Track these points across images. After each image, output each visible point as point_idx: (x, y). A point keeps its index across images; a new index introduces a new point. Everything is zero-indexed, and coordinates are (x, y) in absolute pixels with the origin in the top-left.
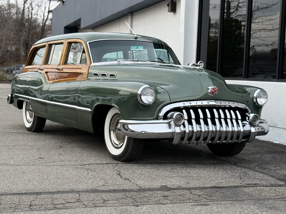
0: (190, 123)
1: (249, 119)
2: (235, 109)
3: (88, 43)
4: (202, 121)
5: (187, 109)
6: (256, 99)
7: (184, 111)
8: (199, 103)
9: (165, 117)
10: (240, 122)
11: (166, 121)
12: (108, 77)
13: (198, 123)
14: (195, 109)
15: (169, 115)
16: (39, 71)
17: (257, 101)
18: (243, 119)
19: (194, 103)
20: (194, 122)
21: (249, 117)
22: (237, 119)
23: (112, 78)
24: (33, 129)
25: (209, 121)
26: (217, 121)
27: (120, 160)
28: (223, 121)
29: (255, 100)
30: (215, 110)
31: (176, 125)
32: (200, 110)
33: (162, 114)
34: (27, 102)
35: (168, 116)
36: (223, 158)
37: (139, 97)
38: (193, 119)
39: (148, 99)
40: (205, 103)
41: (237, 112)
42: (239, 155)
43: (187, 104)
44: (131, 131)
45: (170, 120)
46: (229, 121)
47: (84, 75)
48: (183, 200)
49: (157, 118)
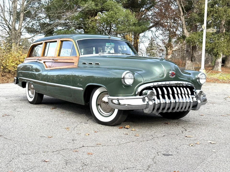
1: (196, 94)
2: (186, 87)
3: (76, 41)
7: (154, 89)
8: (164, 83)
10: (190, 96)
11: (142, 97)
12: (94, 66)
16: (38, 61)
17: (199, 81)
18: (192, 94)
19: (160, 83)
22: (188, 94)
23: (97, 66)
24: (35, 102)
30: (174, 88)
31: (150, 100)
32: (164, 88)
34: (29, 83)
35: (143, 93)
38: (160, 95)
39: (129, 81)
40: (168, 83)
41: (188, 89)
43: (156, 84)
46: (183, 95)
47: (75, 63)
49: (135, 95)
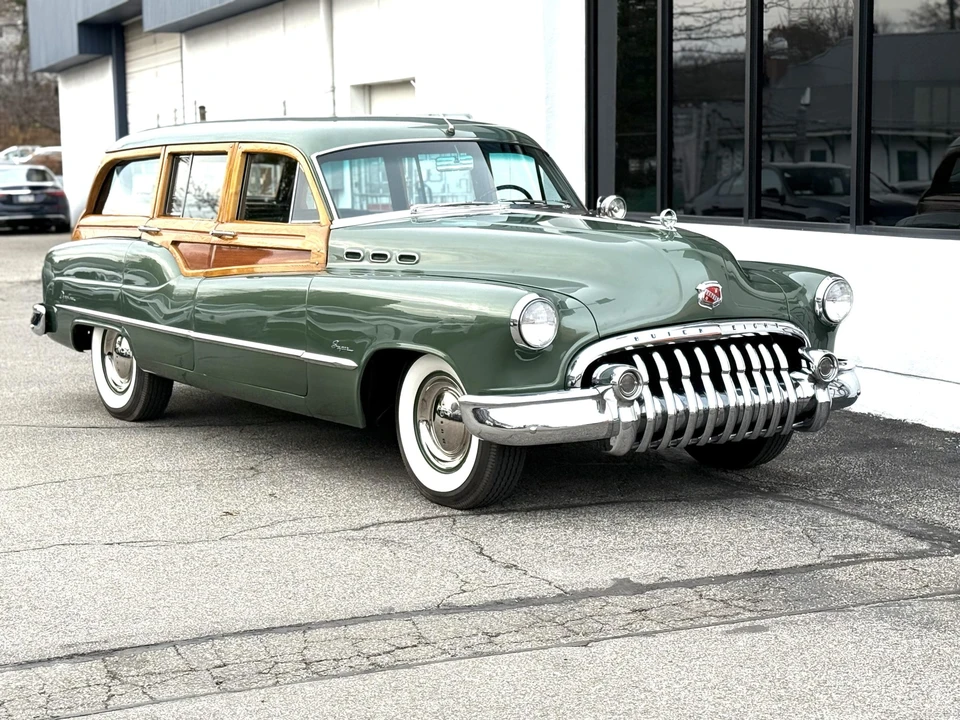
0: (657, 392)
1: (809, 367)
2: (769, 340)
4: (687, 384)
5: (645, 352)
6: (823, 306)
7: (637, 358)
8: (676, 333)
9: (587, 381)
10: (784, 374)
11: (591, 391)
12: (393, 264)
13: (678, 388)
14: (665, 350)
15: (597, 374)
16: (145, 236)
17: (824, 311)
18: (795, 366)
19: (661, 335)
20: (665, 386)
21: (808, 361)
22: (777, 369)
23: (407, 266)
24: (136, 413)
25: (707, 381)
26: (727, 379)
27: (459, 506)
28: (742, 378)
29: (818, 309)
30: (718, 350)
31: (623, 402)
32: (678, 353)
33: (578, 370)
35: (594, 376)
36: (732, 475)
37: (514, 331)
38: (664, 380)
39: (539, 333)
40: (692, 331)
41: (776, 347)
42: (776, 464)
43: (645, 338)
44: (495, 426)
45: (601, 389)
46: (757, 376)
47: (313, 255)
48: (692, 619)
49: (565, 386)
